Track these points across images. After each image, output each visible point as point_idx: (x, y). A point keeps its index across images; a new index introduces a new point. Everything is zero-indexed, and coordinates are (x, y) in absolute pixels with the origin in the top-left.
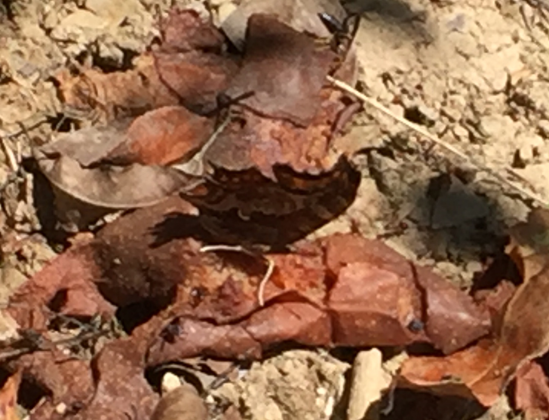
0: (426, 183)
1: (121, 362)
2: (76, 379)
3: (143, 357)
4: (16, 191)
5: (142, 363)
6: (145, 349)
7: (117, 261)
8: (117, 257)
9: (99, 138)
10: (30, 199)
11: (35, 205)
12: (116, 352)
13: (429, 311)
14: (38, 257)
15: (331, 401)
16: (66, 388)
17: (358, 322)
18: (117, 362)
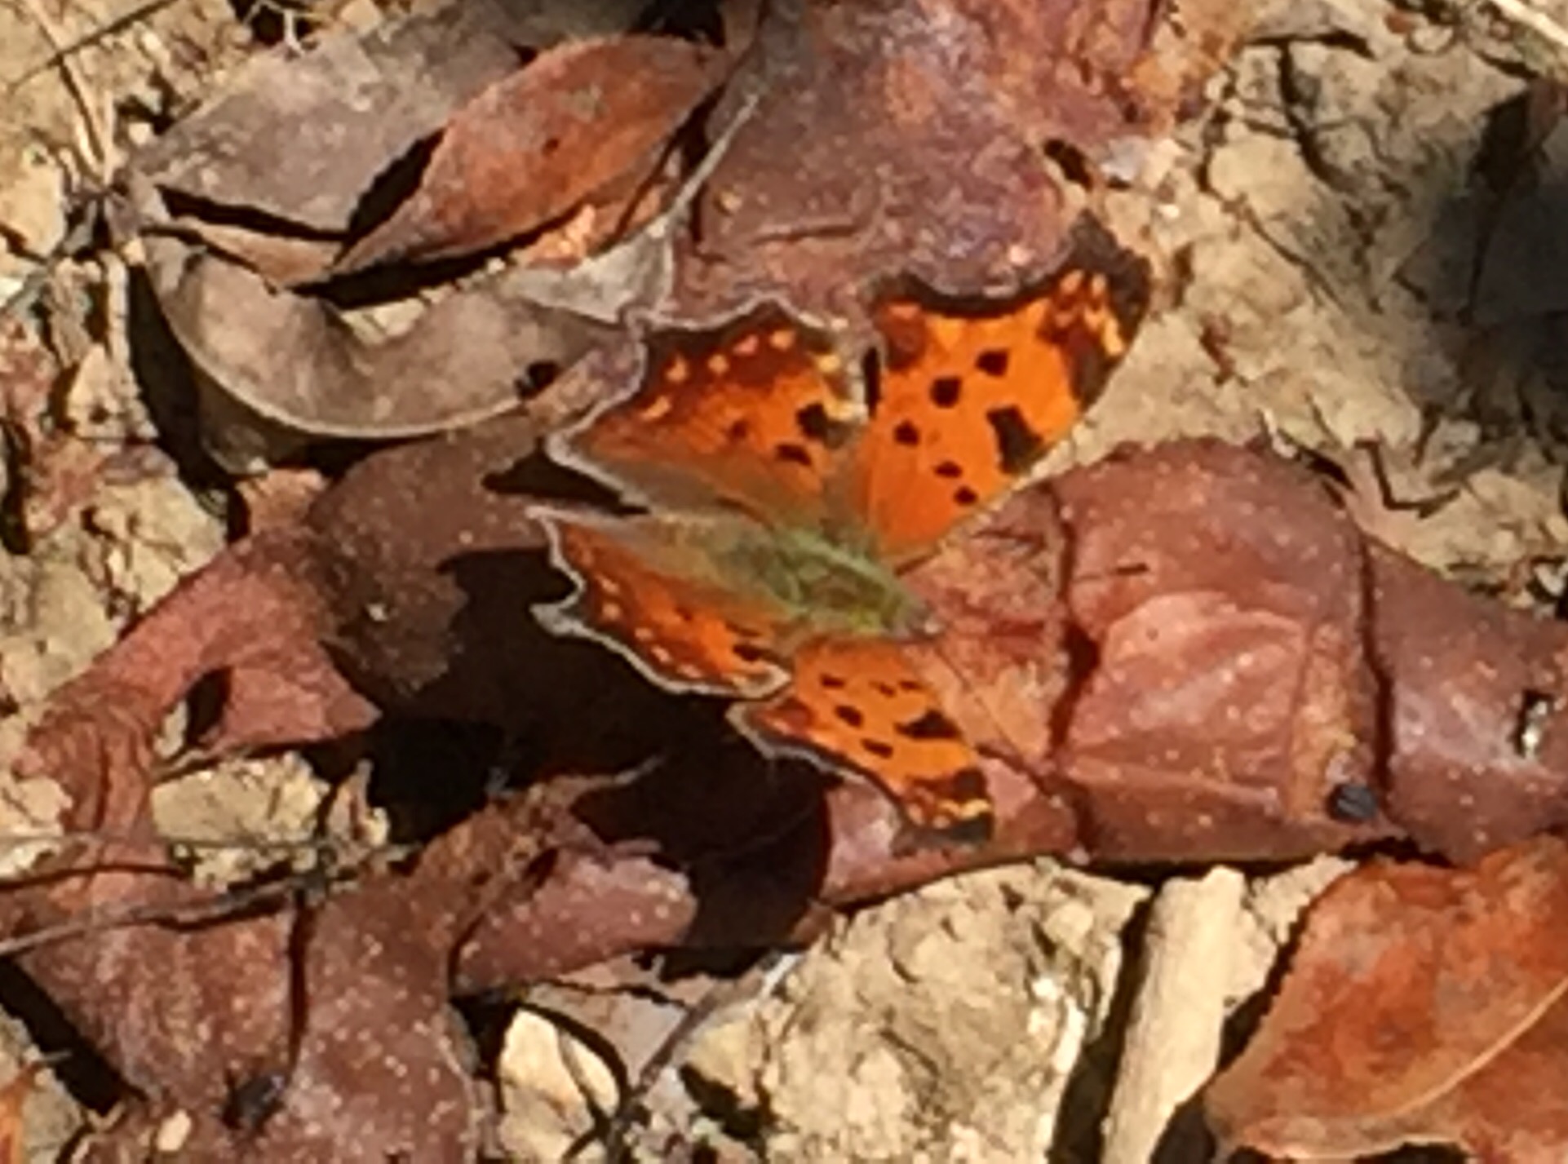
0: (1476, 131)
1: (375, 967)
2: (239, 1004)
3: (442, 969)
4: (81, 302)
5: (441, 984)
6: (449, 939)
7: (377, 612)
8: (375, 600)
9: (365, 90)
10: (120, 345)
11: (135, 363)
12: (362, 930)
13: (1394, 762)
14: (147, 532)
15: (1077, 1022)
16: (204, 1031)
17: (1154, 819)
18: (364, 962)
